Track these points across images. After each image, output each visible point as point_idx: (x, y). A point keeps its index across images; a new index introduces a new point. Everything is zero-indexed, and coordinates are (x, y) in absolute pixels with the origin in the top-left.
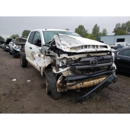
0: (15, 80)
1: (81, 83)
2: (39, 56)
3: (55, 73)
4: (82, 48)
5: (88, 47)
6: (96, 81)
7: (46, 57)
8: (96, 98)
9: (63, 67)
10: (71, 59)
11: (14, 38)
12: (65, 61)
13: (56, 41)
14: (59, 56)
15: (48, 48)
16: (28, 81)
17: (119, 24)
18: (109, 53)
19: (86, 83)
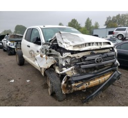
0: (13, 81)
1: (88, 83)
2: (41, 56)
3: (58, 74)
4: (86, 46)
5: (91, 44)
6: (101, 79)
7: (48, 57)
8: (101, 96)
9: (67, 66)
10: (75, 57)
11: (8, 34)
12: (68, 60)
13: (58, 39)
14: (62, 55)
15: (49, 47)
16: (28, 81)
17: (110, 18)
18: (111, 49)
19: (92, 83)
